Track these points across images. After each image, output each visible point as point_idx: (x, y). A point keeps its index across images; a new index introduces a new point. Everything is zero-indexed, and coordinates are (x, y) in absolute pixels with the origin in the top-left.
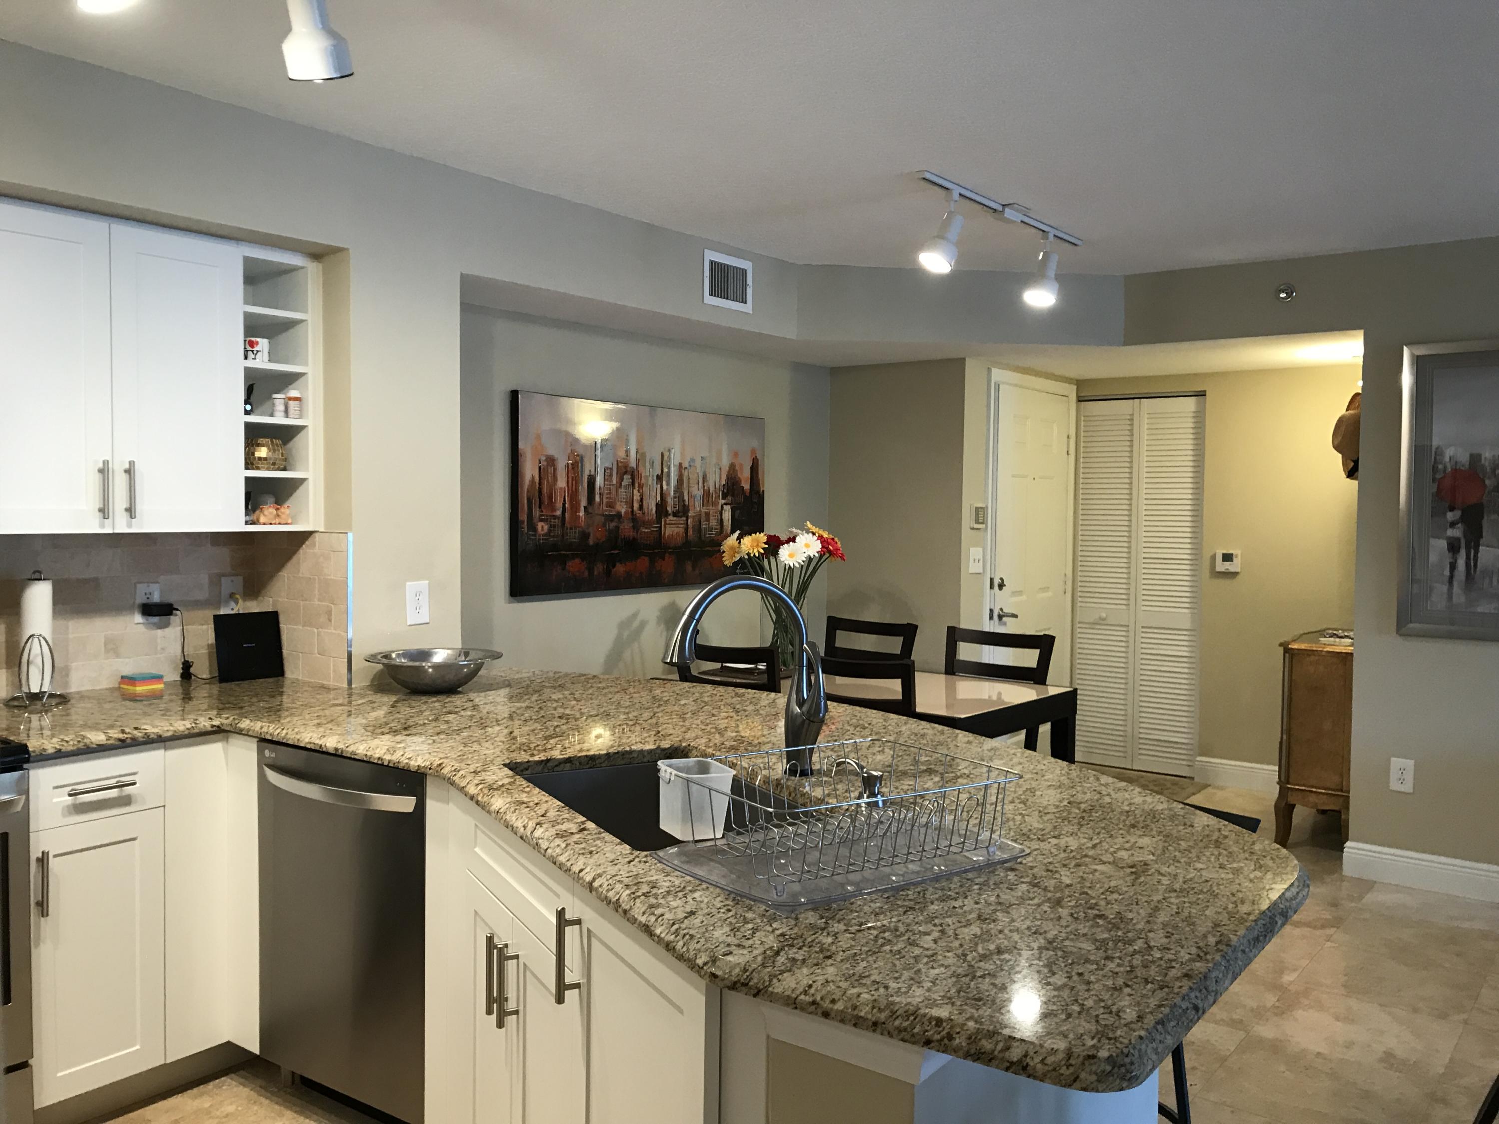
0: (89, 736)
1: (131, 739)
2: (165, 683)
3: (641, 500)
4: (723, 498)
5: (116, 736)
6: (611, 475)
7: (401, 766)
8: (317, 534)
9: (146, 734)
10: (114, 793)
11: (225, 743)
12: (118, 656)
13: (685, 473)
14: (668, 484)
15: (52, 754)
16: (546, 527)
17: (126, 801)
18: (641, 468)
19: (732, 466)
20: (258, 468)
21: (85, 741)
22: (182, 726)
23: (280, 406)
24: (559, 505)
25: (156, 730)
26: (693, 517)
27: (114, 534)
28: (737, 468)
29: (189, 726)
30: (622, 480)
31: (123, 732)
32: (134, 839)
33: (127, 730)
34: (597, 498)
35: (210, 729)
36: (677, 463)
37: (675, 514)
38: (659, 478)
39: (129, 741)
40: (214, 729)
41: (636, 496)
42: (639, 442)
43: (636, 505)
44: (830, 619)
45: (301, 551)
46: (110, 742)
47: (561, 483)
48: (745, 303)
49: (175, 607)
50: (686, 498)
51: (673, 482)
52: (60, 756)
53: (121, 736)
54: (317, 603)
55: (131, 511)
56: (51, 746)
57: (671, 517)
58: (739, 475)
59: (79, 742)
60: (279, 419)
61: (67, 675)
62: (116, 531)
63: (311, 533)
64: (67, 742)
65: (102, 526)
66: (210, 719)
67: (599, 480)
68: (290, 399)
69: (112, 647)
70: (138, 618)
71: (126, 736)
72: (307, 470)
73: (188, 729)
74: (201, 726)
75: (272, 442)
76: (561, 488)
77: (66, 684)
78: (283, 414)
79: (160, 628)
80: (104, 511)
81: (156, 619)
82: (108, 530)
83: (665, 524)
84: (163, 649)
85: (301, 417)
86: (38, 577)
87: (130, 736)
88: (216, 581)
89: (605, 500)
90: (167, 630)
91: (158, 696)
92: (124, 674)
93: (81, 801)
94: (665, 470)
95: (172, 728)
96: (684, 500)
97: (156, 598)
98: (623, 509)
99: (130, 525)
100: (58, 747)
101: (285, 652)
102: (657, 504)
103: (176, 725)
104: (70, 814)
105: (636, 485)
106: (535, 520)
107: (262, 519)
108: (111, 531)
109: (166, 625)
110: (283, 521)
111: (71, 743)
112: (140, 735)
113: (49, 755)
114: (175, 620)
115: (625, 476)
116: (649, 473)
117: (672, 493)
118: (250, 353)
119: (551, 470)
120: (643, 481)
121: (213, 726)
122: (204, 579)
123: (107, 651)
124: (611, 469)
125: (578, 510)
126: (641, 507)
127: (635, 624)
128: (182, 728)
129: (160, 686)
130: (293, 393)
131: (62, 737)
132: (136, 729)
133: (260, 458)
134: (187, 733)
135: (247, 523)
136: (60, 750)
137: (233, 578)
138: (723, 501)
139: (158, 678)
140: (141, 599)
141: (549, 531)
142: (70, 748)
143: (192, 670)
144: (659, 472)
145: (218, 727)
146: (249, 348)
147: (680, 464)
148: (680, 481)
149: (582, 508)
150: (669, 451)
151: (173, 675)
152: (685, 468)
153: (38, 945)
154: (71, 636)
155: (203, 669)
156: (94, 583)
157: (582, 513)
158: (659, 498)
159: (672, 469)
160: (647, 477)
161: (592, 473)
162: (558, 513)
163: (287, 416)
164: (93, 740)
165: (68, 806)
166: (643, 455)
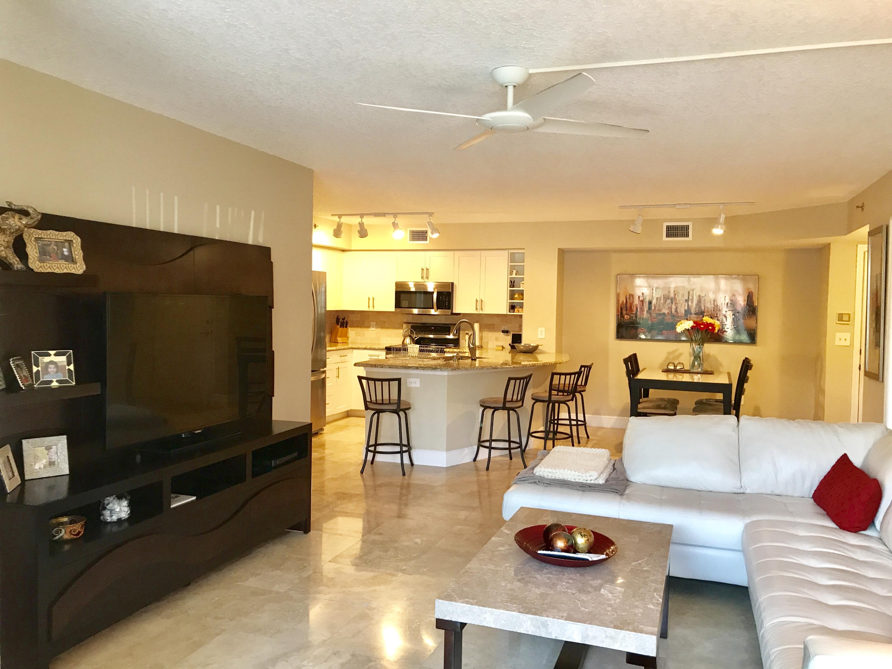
4: (726, 308)
13: (703, 299)
14: (692, 302)
18: (676, 297)
23: (518, 286)
24: (635, 309)
34: (653, 308)
37: (695, 314)
38: (687, 301)
41: (674, 307)
42: (676, 288)
43: (673, 311)
49: (508, 331)
50: (702, 308)
51: (695, 302)
55: (482, 309)
67: (654, 302)
68: (521, 284)
69: (497, 339)
70: (502, 333)
72: (527, 300)
76: (636, 304)
80: (477, 309)
81: (506, 334)
83: (690, 317)
84: (507, 341)
85: (526, 288)
89: (657, 308)
90: (507, 337)
92: (497, 345)
94: (690, 298)
97: (506, 329)
102: (685, 311)
105: (674, 303)
106: (624, 315)
107: (515, 311)
110: (518, 312)
114: (510, 334)
119: (631, 298)
120: (677, 302)
124: (661, 298)
125: (643, 311)
126: (676, 311)
130: (523, 282)
133: (514, 298)
135: (510, 312)
140: (503, 329)
141: (630, 318)
144: (687, 298)
150: (693, 290)
154: (483, 334)
156: (494, 325)
157: (645, 313)
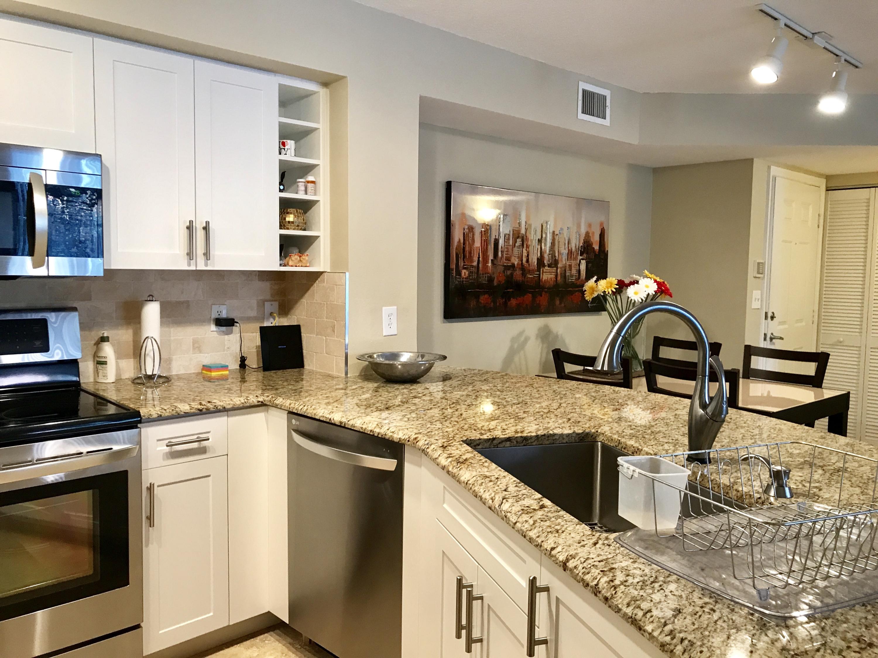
0: (179, 406)
1: (206, 409)
2: (229, 371)
3: (528, 256)
4: (581, 256)
5: (196, 407)
6: (509, 239)
7: (387, 437)
8: (325, 274)
9: (215, 406)
10: (195, 445)
11: (266, 413)
12: (200, 352)
13: (557, 238)
14: (545, 245)
15: (156, 418)
16: (467, 273)
17: (203, 451)
18: (528, 234)
19: (587, 234)
20: (288, 229)
21: (177, 409)
22: (238, 401)
23: (302, 187)
24: (476, 259)
25: (221, 404)
26: (561, 268)
27: (196, 271)
28: (590, 235)
29: (243, 401)
30: (516, 242)
31: (201, 404)
32: (209, 476)
33: (203, 403)
34: (500, 254)
35: (257, 403)
36: (551, 231)
37: (549, 266)
38: (540, 241)
39: (204, 410)
40: (259, 403)
41: (525, 254)
42: (528, 217)
43: (524, 259)
44: (655, 338)
45: (315, 285)
46: (192, 411)
47: (478, 244)
48: (605, 119)
49: (235, 320)
50: (557, 255)
51: (549, 245)
52: (161, 419)
53: (200, 407)
54: (325, 320)
55: (207, 255)
56: (154, 412)
57: (547, 268)
58: (592, 240)
59: (173, 410)
60: (301, 196)
61: (170, 364)
62: (198, 269)
63: (322, 273)
64: (165, 410)
65: (189, 265)
66: (257, 396)
67: (501, 242)
68: (308, 182)
69: (197, 346)
70: (213, 327)
71: (203, 407)
72: (319, 230)
73: (242, 403)
74: (251, 401)
75: (297, 211)
76: (477, 247)
77: (169, 369)
78: (304, 192)
79: (227, 334)
80: (190, 255)
81: (224, 328)
82: (193, 268)
83: (543, 272)
84: (228, 348)
85: (315, 194)
86: (151, 299)
87: (205, 407)
88: (261, 304)
89: (505, 255)
90: (230, 336)
91: (224, 378)
92: (204, 364)
93: (175, 450)
94: (544, 236)
95: (232, 403)
96: (555, 256)
97: (224, 315)
98: (516, 261)
99: (206, 265)
100: (159, 413)
101: (305, 352)
102: (538, 259)
103: (234, 400)
104: (168, 458)
105: (525, 246)
106: (461, 269)
107: (291, 263)
108: (194, 269)
109: (231, 333)
110: (303, 265)
111: (168, 411)
112: (211, 406)
113: (153, 418)
114: (236, 329)
115: (518, 240)
116: (533, 237)
117: (548, 251)
118: (283, 150)
119: (471, 235)
120: (529, 243)
121: (259, 402)
122: (254, 303)
123: (194, 348)
124: (509, 235)
125: (487, 262)
126: (527, 261)
127: (522, 339)
128: (238, 403)
129: (226, 373)
130: (310, 178)
131: (162, 407)
132: (209, 402)
133: (289, 222)
134: (241, 406)
135: (281, 265)
136: (161, 416)
137: (272, 303)
138: (581, 257)
139: (225, 367)
140: (215, 315)
141: (469, 276)
142: (167, 414)
143: (246, 362)
144: (540, 238)
145: (262, 402)
146: (282, 147)
147: (554, 232)
148: (553, 244)
149: (490, 261)
150: (547, 223)
151: (235, 366)
152: (557, 235)
153: (147, 546)
154: (172, 338)
155: (253, 362)
156: (186, 304)
157: (490, 264)
158: (539, 255)
159: (548, 235)
160: (532, 241)
161: (497, 237)
162: (475, 264)
163: (306, 193)
164: (182, 409)
165: (167, 453)
166: (530, 225)
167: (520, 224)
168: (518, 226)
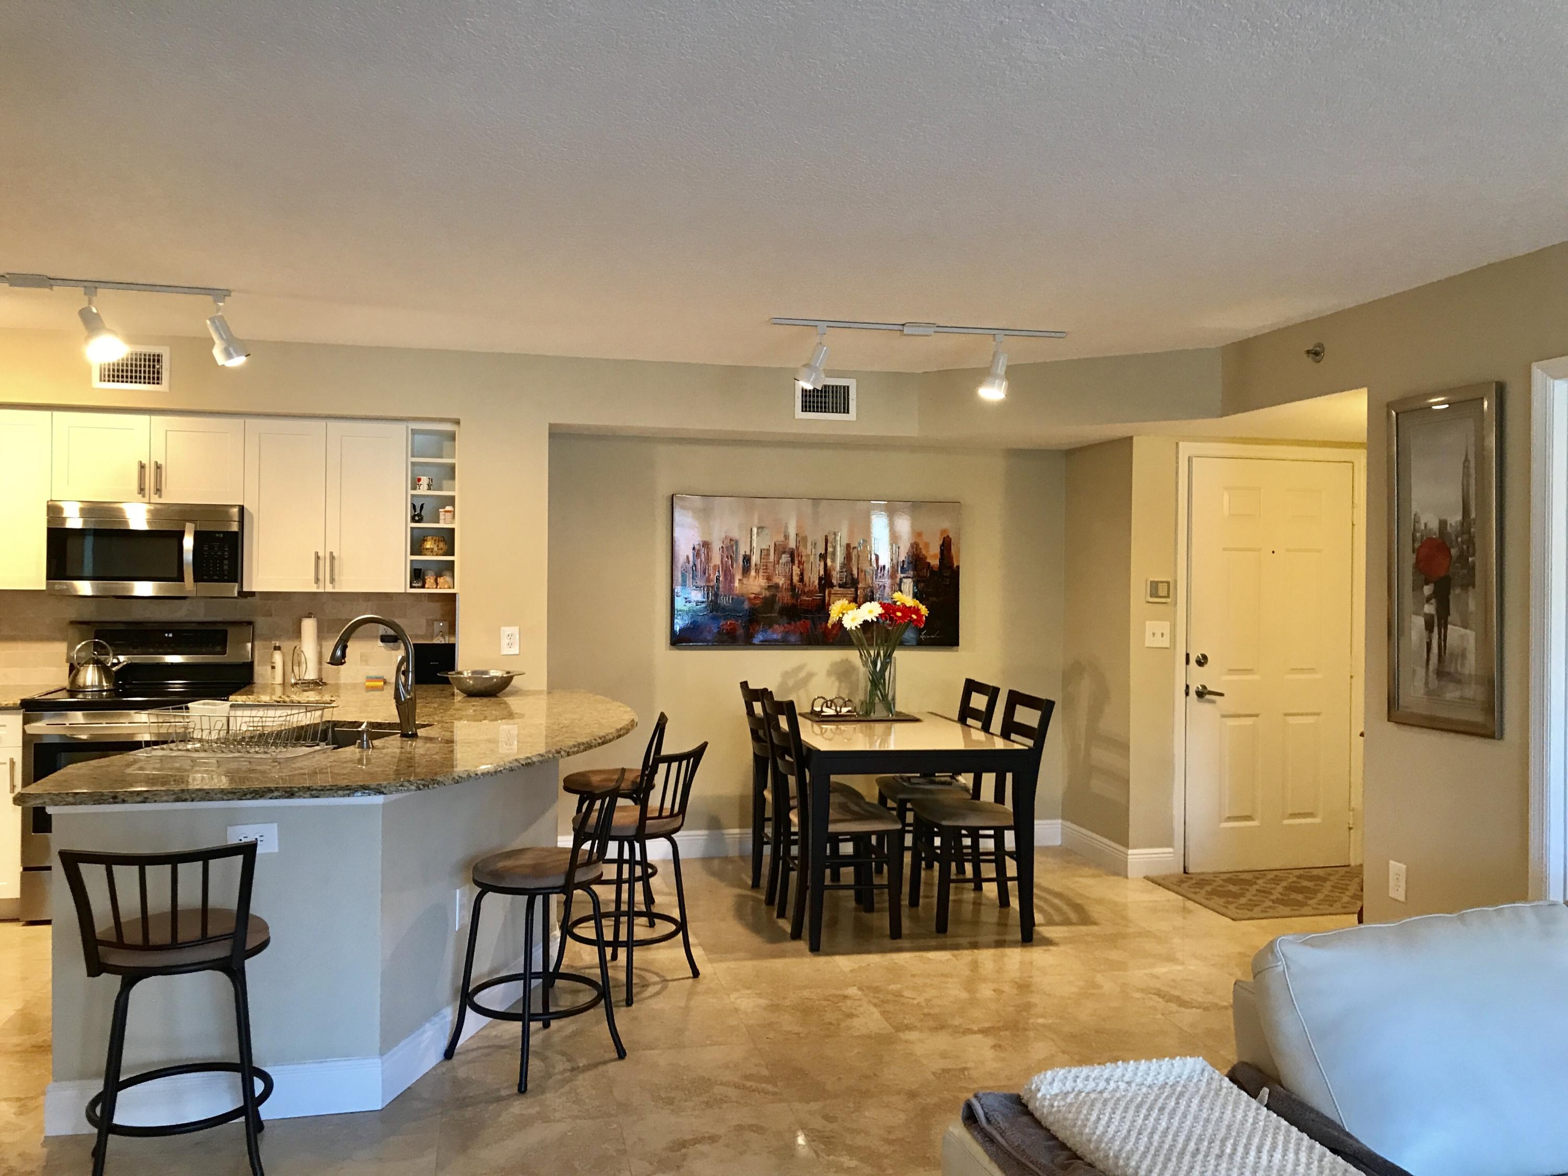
3: (802, 574)
4: (902, 572)
6: (768, 555)
13: (854, 553)
14: (833, 560)
18: (801, 548)
19: (915, 546)
23: (442, 516)
24: (713, 578)
26: (864, 589)
28: (921, 546)
30: (780, 558)
34: (753, 573)
36: (844, 542)
37: (840, 586)
41: (796, 570)
42: (799, 527)
43: (796, 579)
47: (716, 560)
48: (848, 412)
50: (855, 572)
51: (839, 560)
55: (332, 580)
57: (837, 588)
58: (924, 552)
60: (442, 525)
63: (459, 595)
65: (318, 588)
67: (755, 558)
68: (446, 512)
69: (365, 661)
70: (381, 644)
72: (461, 555)
75: (437, 539)
76: (715, 565)
78: (443, 521)
79: (389, 650)
80: (317, 580)
81: (392, 644)
82: (321, 590)
83: (830, 593)
85: (452, 523)
86: (309, 616)
88: (430, 623)
89: (761, 574)
92: (369, 675)
98: (781, 581)
99: (334, 588)
102: (820, 579)
105: (796, 562)
107: (426, 586)
110: (441, 587)
116: (811, 553)
117: (838, 568)
118: (415, 486)
119: (705, 552)
120: (804, 559)
122: (424, 623)
123: (361, 661)
124: (768, 550)
125: (732, 582)
126: (801, 580)
127: (802, 674)
130: (449, 508)
133: (427, 549)
135: (412, 587)
137: (441, 622)
138: (902, 575)
139: (380, 679)
144: (823, 552)
146: (415, 483)
147: (848, 546)
148: (848, 557)
149: (736, 581)
150: (835, 534)
152: (854, 548)
157: (736, 584)
158: (822, 573)
159: (838, 549)
160: (808, 556)
161: (748, 553)
162: (712, 584)
163: (446, 522)
166: (805, 539)
167: (786, 537)
168: (782, 538)
